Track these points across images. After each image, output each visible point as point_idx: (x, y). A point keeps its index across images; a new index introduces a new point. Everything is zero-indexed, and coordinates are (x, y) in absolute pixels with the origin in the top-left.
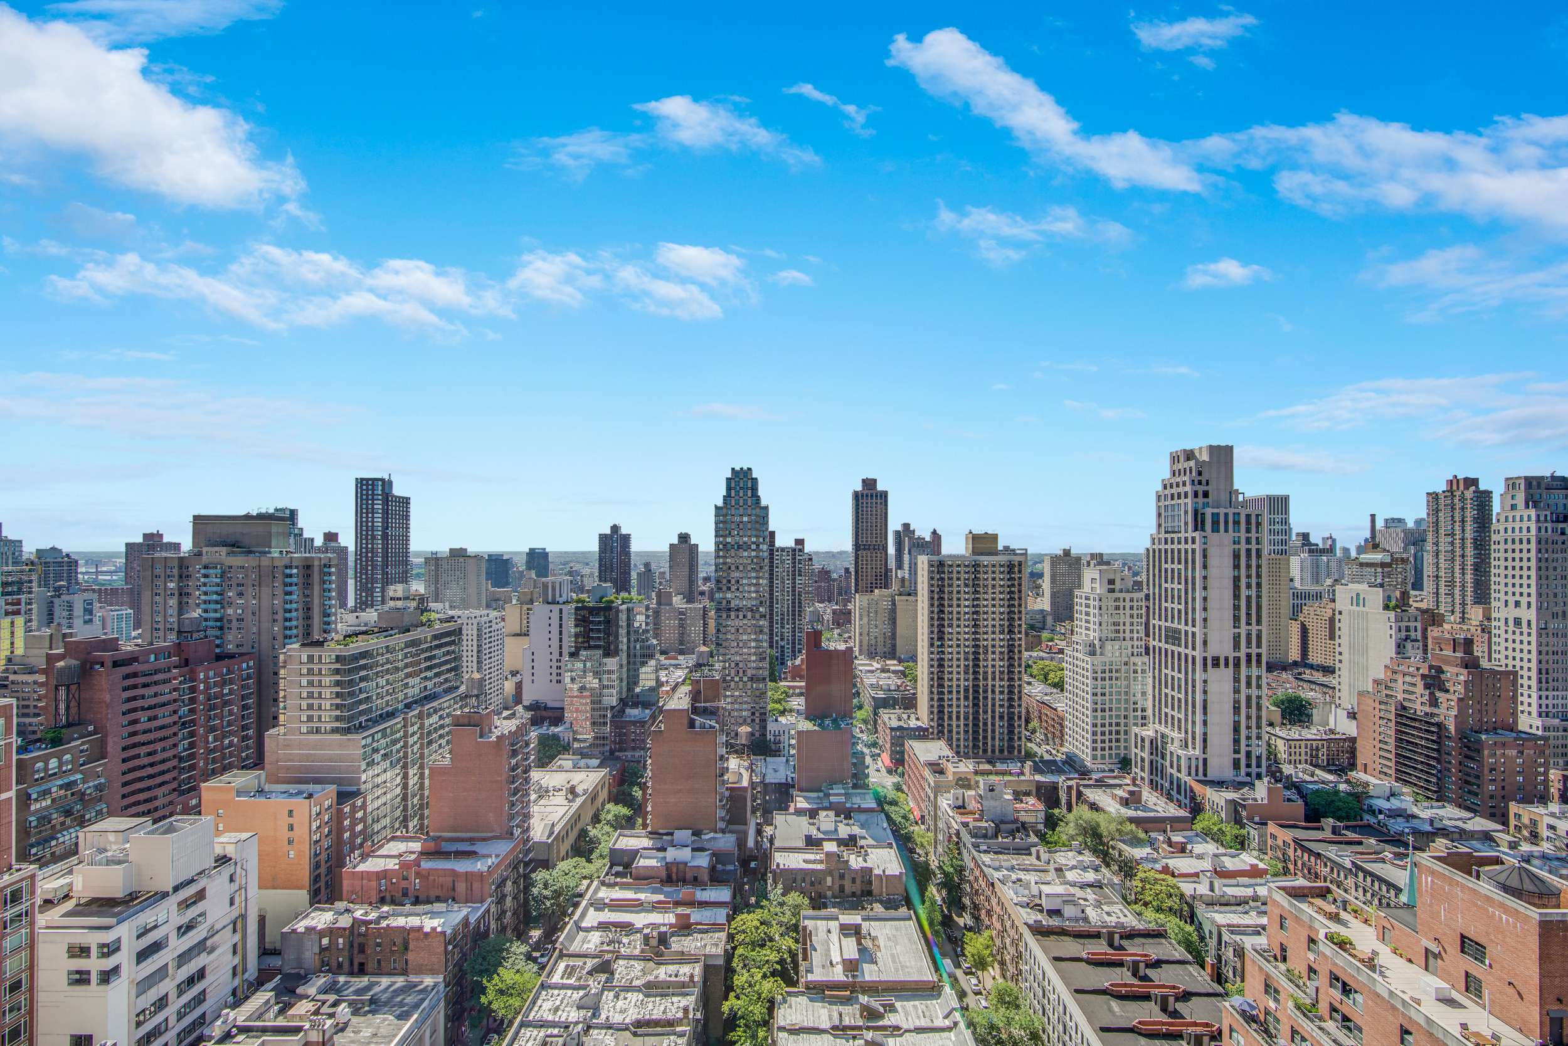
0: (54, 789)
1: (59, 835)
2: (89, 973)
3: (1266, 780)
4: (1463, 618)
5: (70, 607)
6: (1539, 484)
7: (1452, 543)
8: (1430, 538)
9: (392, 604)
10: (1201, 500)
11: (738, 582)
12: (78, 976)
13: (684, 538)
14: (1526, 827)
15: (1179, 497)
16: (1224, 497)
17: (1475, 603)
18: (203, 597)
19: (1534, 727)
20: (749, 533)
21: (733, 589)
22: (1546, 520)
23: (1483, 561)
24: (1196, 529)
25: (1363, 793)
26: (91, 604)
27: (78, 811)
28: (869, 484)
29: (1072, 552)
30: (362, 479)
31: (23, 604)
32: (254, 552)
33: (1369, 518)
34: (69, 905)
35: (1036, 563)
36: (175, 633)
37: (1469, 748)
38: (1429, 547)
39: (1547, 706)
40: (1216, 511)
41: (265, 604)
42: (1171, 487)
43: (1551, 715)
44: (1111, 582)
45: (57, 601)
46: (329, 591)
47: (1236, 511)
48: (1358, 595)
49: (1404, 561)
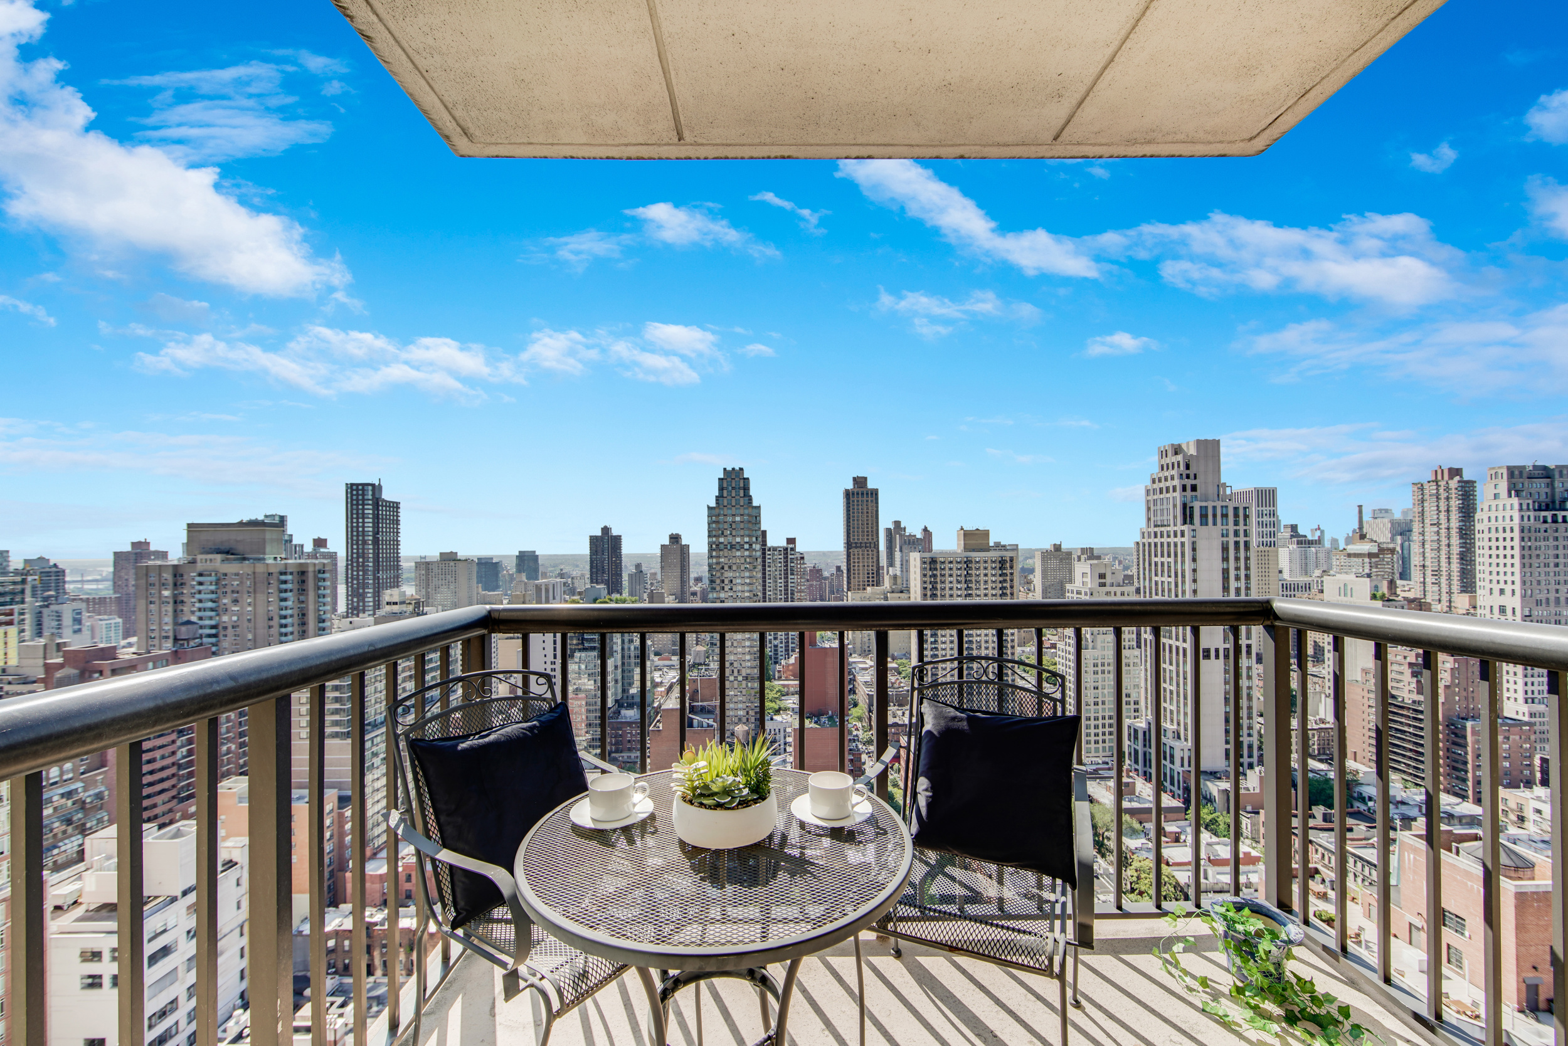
0: (55, 798)
1: (61, 844)
2: (100, 977)
3: (1257, 769)
4: (1450, 607)
5: (59, 616)
6: (1521, 473)
7: (1438, 533)
8: (1416, 528)
9: (388, 608)
10: (1189, 493)
11: (731, 581)
12: (90, 981)
13: (675, 538)
14: (1512, 810)
15: (1168, 491)
16: (1212, 490)
17: (1462, 592)
18: (197, 605)
19: (1521, 714)
20: (742, 532)
21: (727, 588)
22: (1528, 509)
23: (1468, 550)
24: (1185, 523)
25: (1353, 780)
26: (80, 613)
27: (80, 819)
28: (860, 482)
29: (1063, 547)
30: (352, 485)
31: (16, 614)
32: (248, 559)
33: (1357, 509)
34: (79, 911)
35: (1027, 558)
36: (171, 640)
37: (1456, 735)
38: (1415, 536)
39: (1533, 692)
40: (1204, 504)
41: (261, 610)
42: (1160, 481)
43: (1536, 701)
44: (1102, 576)
45: (45, 611)
46: (324, 596)
47: (1224, 504)
48: (1345, 585)
49: (1393, 551)
